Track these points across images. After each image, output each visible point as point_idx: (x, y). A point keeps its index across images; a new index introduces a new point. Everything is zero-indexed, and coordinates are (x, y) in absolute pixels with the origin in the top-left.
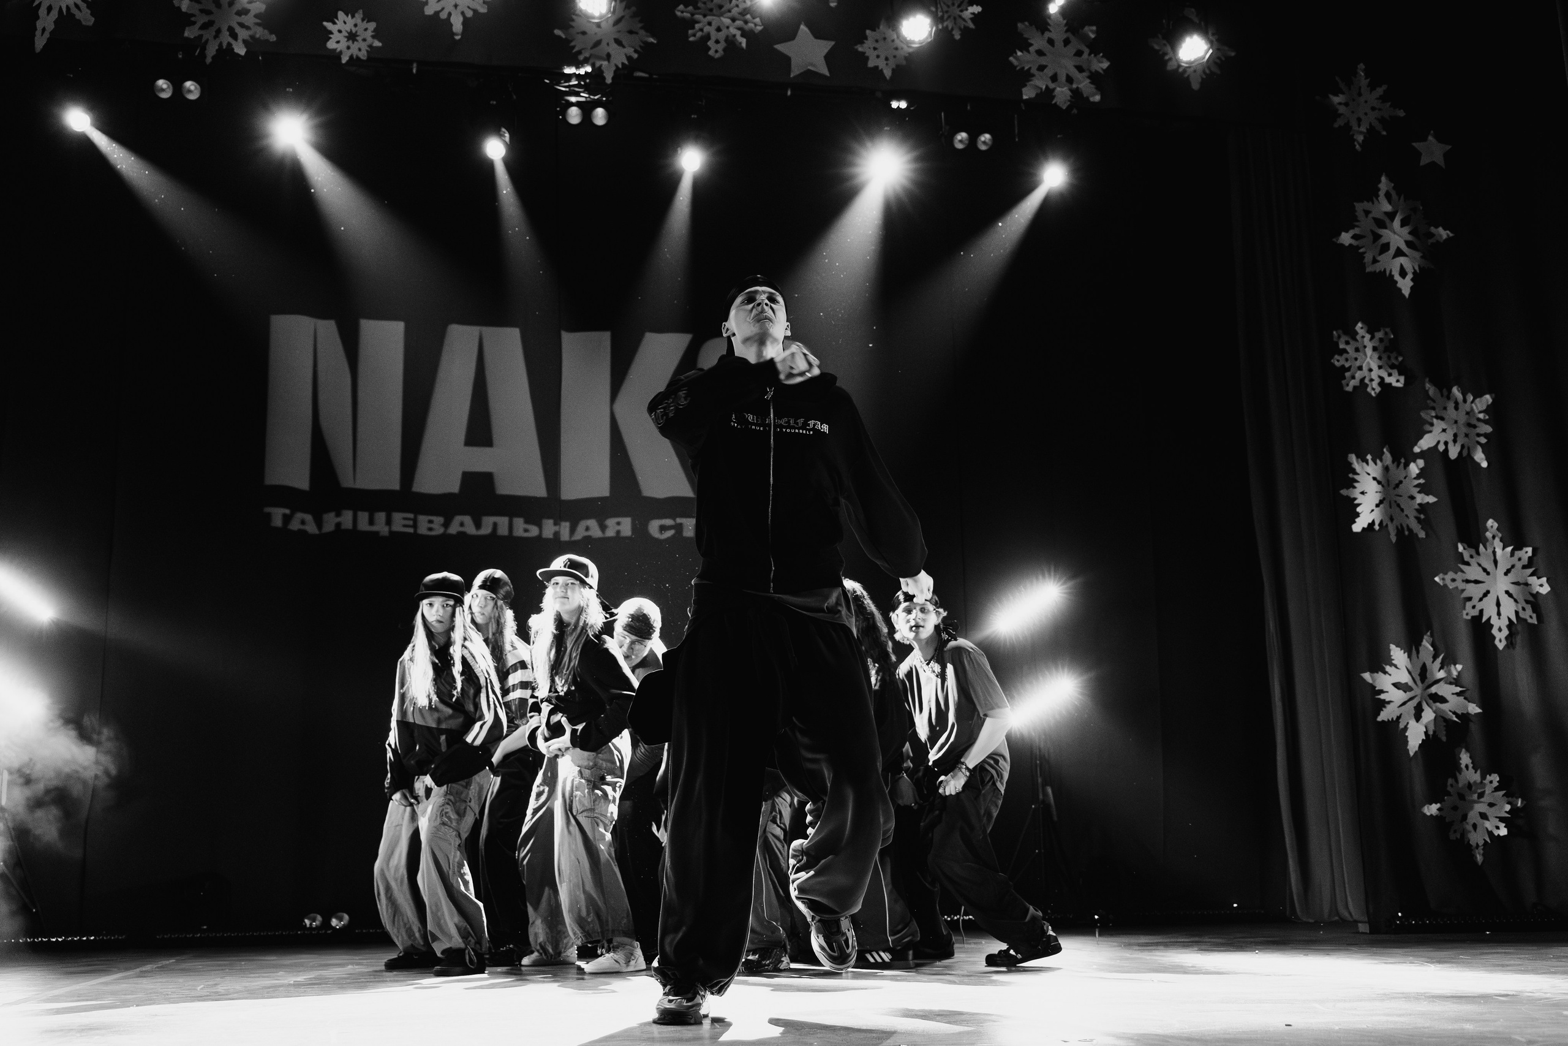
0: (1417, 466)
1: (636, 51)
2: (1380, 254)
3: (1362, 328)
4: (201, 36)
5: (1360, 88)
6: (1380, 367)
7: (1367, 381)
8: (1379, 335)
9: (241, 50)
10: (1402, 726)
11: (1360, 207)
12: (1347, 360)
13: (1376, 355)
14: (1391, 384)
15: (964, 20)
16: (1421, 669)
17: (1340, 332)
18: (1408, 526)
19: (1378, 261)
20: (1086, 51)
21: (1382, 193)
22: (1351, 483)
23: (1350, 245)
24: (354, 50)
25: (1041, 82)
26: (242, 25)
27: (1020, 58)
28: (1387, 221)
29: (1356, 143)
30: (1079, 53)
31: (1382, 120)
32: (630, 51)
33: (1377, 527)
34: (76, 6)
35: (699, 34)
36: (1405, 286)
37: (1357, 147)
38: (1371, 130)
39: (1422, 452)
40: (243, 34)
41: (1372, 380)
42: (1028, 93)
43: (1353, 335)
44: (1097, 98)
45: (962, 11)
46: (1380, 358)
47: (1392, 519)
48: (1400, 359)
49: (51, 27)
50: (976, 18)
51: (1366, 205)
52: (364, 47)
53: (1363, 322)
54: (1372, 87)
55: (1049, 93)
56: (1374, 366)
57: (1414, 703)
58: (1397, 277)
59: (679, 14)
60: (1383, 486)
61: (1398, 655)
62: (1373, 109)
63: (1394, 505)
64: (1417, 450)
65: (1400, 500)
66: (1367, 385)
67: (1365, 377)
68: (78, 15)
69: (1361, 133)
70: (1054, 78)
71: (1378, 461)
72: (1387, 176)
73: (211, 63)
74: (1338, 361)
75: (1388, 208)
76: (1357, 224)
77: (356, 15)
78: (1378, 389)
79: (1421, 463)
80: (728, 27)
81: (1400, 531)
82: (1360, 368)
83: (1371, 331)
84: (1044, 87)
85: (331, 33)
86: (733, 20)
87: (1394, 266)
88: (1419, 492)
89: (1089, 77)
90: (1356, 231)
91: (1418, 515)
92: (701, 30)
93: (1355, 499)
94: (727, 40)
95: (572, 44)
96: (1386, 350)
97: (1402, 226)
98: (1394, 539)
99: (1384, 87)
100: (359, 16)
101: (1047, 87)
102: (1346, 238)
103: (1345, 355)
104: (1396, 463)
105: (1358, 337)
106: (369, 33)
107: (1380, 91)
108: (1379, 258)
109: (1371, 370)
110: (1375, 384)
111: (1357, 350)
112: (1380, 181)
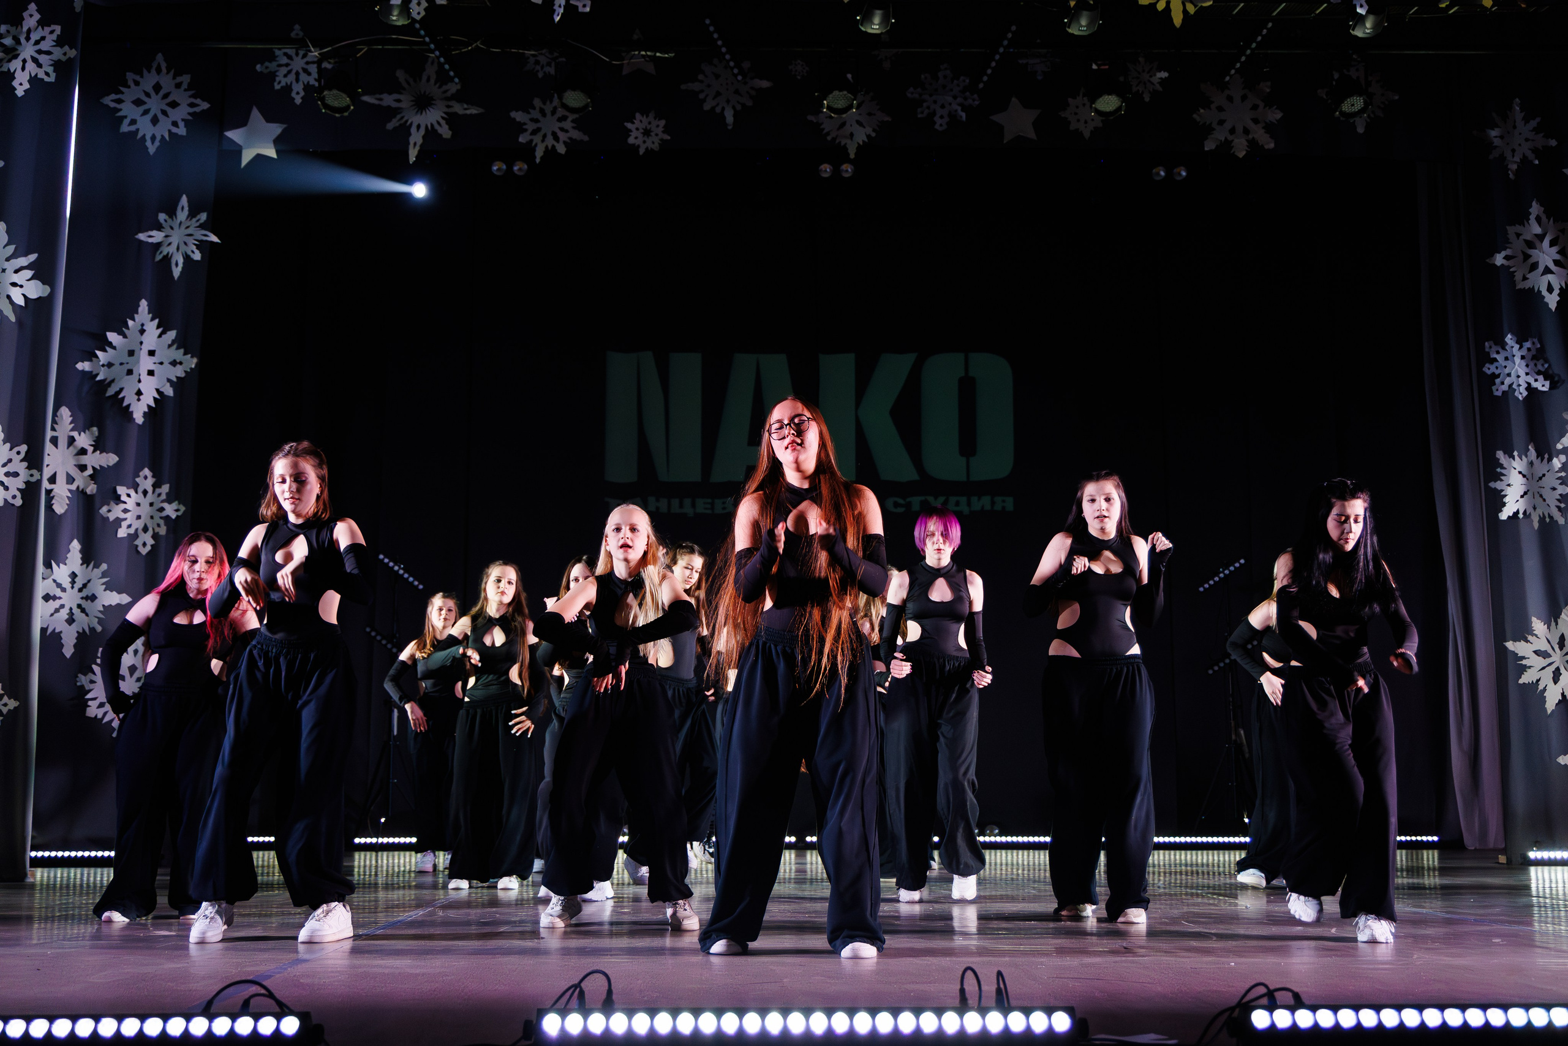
0: (1559, 461)
1: (874, 130)
2: (1530, 272)
3: (1511, 339)
4: (531, 141)
5: (1515, 122)
6: (1527, 374)
7: (1514, 386)
8: (1528, 345)
9: (561, 149)
10: (1541, 687)
11: (1511, 230)
12: (1497, 368)
13: (1524, 363)
14: (1537, 388)
15: (1153, 84)
16: (1560, 638)
17: (1492, 343)
18: (1549, 514)
19: (1528, 279)
20: (1261, 104)
21: (1532, 217)
22: (1498, 477)
23: (1502, 265)
24: (649, 144)
25: (1220, 134)
26: (562, 129)
27: (1203, 115)
28: (1537, 243)
29: (1510, 172)
30: (1255, 107)
31: (1535, 151)
32: (869, 130)
33: (1521, 516)
34: (438, 123)
35: (926, 112)
36: (1552, 301)
37: (1511, 176)
38: (1524, 159)
39: (1564, 448)
40: (562, 136)
41: (1519, 385)
42: (1209, 146)
43: (1503, 345)
44: (1272, 145)
45: (1151, 76)
46: (1527, 366)
47: (1535, 508)
48: (1546, 366)
49: (420, 141)
50: (1163, 81)
51: (1518, 228)
52: (657, 140)
53: (1513, 334)
54: (1526, 120)
55: (1227, 145)
56: (1522, 373)
57: (1553, 668)
58: (1545, 293)
59: (909, 95)
60: (1527, 479)
61: (1538, 626)
62: (1527, 140)
63: (1537, 496)
64: (1559, 446)
65: (1543, 492)
66: (1515, 390)
67: (1513, 383)
68: (440, 130)
69: (1516, 162)
70: (1232, 131)
71: (1523, 457)
72: (1538, 201)
73: (540, 162)
74: (1489, 369)
75: (1537, 230)
76: (1507, 245)
77: (650, 115)
78: (1525, 393)
79: (1563, 458)
80: (950, 104)
81: (1542, 520)
82: (1509, 375)
83: (1520, 342)
84: (1223, 139)
85: (631, 131)
86: (955, 97)
87: (1541, 283)
88: (1561, 484)
89: (1263, 128)
90: (1508, 252)
91: (1559, 504)
92: (928, 108)
93: (1502, 491)
94: (950, 115)
95: (822, 127)
96: (1534, 358)
97: (1551, 246)
98: (1536, 525)
99: (1538, 120)
100: (652, 115)
101: (1226, 139)
102: (1499, 260)
103: (1496, 364)
104: (1540, 458)
105: (1507, 348)
106: (661, 129)
107: (1533, 123)
108: (1527, 276)
109: (1518, 377)
110: (1522, 389)
111: (1506, 359)
112: (1531, 206)
